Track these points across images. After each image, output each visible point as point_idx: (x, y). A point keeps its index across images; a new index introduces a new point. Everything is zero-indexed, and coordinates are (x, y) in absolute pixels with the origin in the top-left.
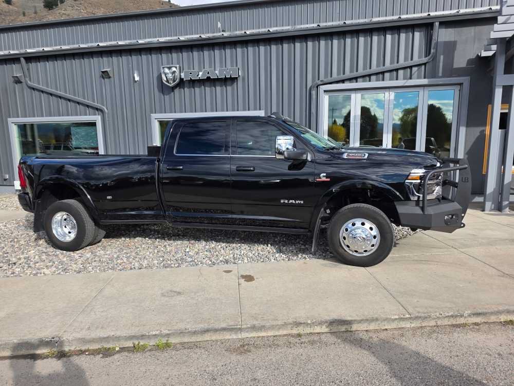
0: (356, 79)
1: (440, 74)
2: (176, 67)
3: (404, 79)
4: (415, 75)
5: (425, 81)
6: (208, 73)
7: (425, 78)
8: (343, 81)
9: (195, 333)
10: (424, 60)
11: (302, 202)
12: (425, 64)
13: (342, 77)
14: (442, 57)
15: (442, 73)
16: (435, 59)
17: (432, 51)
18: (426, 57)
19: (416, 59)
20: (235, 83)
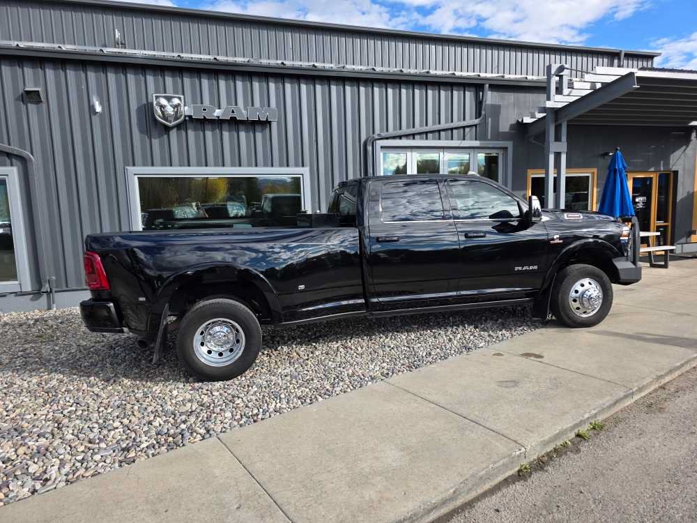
0: (413, 136)
1: (489, 137)
2: (180, 98)
3: (458, 139)
4: (467, 137)
5: (477, 143)
6: (233, 112)
7: (476, 139)
8: (400, 137)
10: (477, 121)
11: (536, 267)
12: (476, 126)
13: (399, 133)
14: (490, 119)
15: (491, 137)
16: (485, 122)
17: (483, 113)
18: (479, 117)
19: (468, 122)
20: (268, 130)
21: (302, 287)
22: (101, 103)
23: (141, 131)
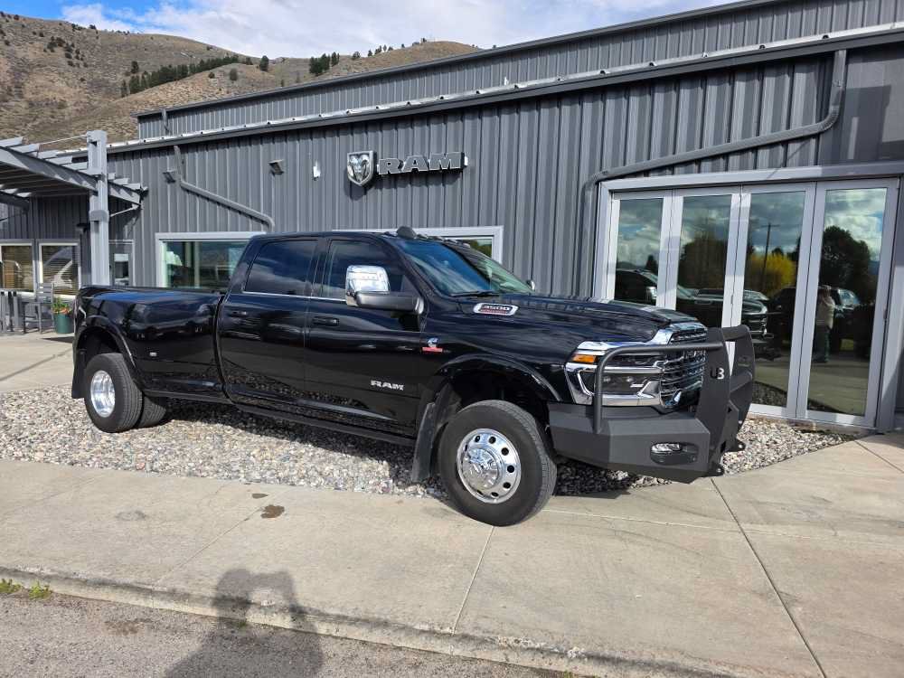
0: (671, 168)
1: (851, 155)
2: (368, 155)
3: (771, 166)
4: (795, 158)
5: (815, 171)
6: (415, 163)
7: (816, 164)
8: (646, 173)
9: (85, 583)
10: (815, 127)
11: (401, 387)
12: (817, 136)
13: (645, 164)
14: (855, 121)
15: (856, 153)
16: (838, 123)
17: (831, 108)
18: (821, 120)
19: (798, 128)
20: (459, 179)
21: (153, 354)
22: (321, 168)
23: (346, 194)
